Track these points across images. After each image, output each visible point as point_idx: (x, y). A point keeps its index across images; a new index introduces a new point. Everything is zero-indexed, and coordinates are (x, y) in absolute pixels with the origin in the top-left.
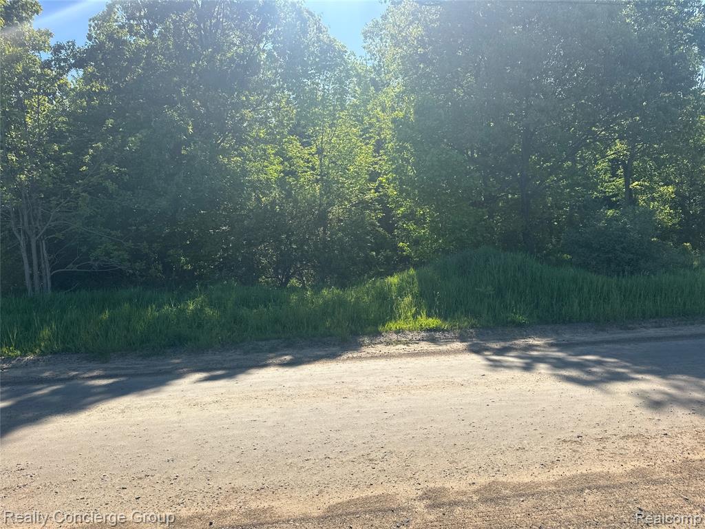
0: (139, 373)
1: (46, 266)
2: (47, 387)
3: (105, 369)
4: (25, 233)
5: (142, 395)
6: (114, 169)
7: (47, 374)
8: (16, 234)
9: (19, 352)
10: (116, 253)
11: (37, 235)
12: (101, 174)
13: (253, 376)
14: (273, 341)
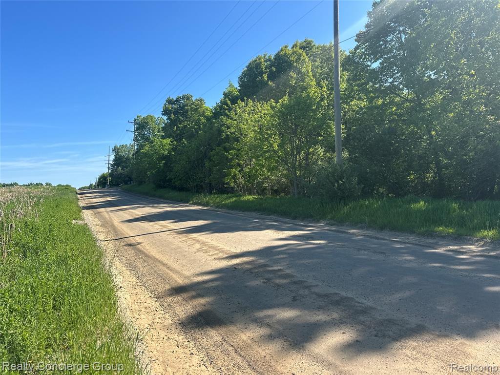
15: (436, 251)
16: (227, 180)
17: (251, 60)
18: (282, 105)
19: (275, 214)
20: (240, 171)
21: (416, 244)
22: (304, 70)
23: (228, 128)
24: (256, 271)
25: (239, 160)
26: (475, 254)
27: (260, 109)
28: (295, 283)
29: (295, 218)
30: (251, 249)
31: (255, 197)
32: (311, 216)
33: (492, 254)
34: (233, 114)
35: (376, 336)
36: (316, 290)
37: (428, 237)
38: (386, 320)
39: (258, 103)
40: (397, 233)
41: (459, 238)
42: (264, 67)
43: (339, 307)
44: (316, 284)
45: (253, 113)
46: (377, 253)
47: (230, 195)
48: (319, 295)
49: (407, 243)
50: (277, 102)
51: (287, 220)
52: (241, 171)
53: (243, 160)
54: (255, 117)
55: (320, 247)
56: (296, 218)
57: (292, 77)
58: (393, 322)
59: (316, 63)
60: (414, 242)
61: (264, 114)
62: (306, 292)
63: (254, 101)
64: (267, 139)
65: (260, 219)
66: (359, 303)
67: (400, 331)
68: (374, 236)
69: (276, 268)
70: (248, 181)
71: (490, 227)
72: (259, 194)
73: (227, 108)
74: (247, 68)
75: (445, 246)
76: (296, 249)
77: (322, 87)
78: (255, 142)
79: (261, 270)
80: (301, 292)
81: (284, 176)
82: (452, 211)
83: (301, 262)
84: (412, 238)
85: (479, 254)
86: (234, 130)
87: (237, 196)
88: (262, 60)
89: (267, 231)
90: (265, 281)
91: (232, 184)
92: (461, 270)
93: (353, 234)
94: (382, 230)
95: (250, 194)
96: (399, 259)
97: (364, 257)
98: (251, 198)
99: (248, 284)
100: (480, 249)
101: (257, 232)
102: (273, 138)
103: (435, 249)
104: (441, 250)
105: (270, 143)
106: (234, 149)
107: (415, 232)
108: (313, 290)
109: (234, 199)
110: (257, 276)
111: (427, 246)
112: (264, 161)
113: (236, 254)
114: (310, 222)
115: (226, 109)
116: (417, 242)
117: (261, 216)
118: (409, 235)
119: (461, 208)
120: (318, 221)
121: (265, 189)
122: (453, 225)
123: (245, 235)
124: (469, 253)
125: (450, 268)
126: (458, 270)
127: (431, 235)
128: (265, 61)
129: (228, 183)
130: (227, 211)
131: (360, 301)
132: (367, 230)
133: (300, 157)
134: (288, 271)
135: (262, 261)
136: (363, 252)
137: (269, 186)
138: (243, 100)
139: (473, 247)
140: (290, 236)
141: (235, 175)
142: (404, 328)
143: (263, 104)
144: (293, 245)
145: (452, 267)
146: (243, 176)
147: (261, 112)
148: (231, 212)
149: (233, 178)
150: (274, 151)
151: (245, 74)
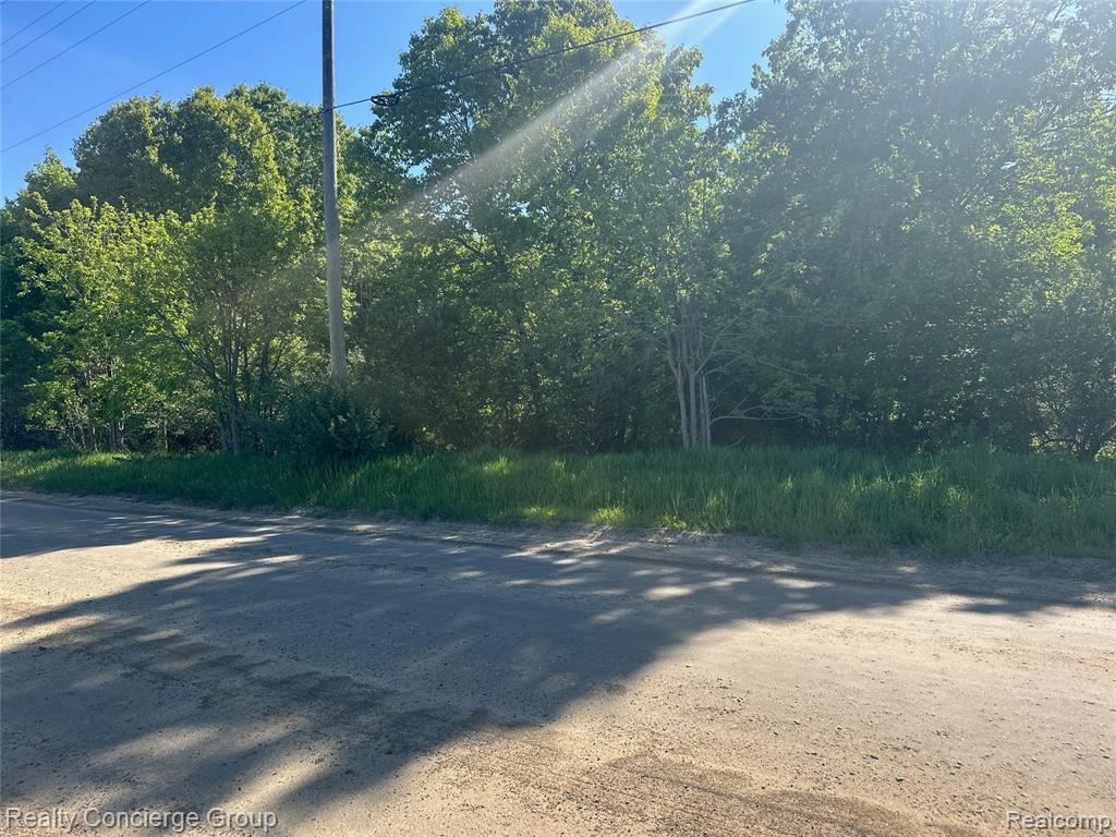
0: (851, 579)
1: (706, 411)
2: (727, 577)
3: (799, 565)
4: (683, 368)
5: (868, 615)
6: (801, 268)
7: (721, 559)
8: (673, 368)
9: (684, 524)
10: (797, 393)
11: (696, 369)
12: (783, 278)
13: (1062, 620)
14: (1091, 561)
15: (523, 554)
16: (33, 411)
17: (114, 105)
18: (200, 228)
19: (176, 500)
20: (75, 387)
21: (487, 545)
22: (256, 153)
23: (41, 269)
24: (107, 647)
25: (73, 358)
26: (587, 554)
27: (136, 229)
28: (213, 664)
29: (228, 506)
30: (94, 594)
31: (120, 456)
32: (272, 500)
33: (613, 551)
34: (54, 235)
35: (390, 753)
36: (263, 673)
37: (510, 527)
38: (414, 713)
39: (132, 215)
40: (454, 524)
41: (563, 527)
42: (150, 129)
43: (315, 703)
44: (265, 659)
45: (116, 238)
46: (411, 570)
47: (44, 451)
48: (269, 684)
49: (473, 544)
50: (185, 219)
51: (209, 511)
52: (81, 385)
53: (87, 360)
54: (121, 250)
55: (284, 569)
56: (232, 504)
57: (225, 166)
58: (427, 716)
59: (287, 144)
60: (485, 541)
61: (149, 245)
62: (239, 681)
63: (119, 207)
64: (155, 309)
65: (132, 512)
66: (360, 686)
67: (440, 730)
68: (410, 533)
69: (163, 634)
70: (100, 414)
71: (612, 503)
72: (133, 449)
73: (37, 216)
74: (102, 121)
75: (538, 545)
76: (221, 582)
77: (302, 201)
78: (123, 312)
79: (121, 643)
80: (227, 683)
81: (203, 402)
82: (554, 475)
83: (232, 611)
84: (483, 533)
85: (592, 553)
86: (58, 278)
87: (64, 456)
88: (146, 110)
89: (149, 542)
90: (129, 671)
91: (52, 423)
92: (561, 587)
93: (366, 533)
94: (426, 520)
95: (106, 449)
96: (453, 578)
97: (382, 582)
98: (107, 458)
99: (75, 686)
100: (595, 544)
101: (120, 546)
102: (175, 306)
103: (521, 551)
104: (529, 552)
105: (163, 317)
106: (56, 327)
107: (487, 520)
108: (255, 675)
109: (56, 463)
110: (106, 660)
111: (507, 547)
112: (148, 363)
113: (48, 610)
114: (268, 514)
115: (34, 221)
116: (490, 541)
117: (136, 504)
118: (478, 526)
119: (568, 470)
120: (288, 511)
121: (151, 435)
122: (554, 501)
123: (82, 559)
124: (577, 553)
125: (542, 586)
126: (555, 587)
127: (515, 523)
128: (153, 114)
129: (35, 421)
130: (33, 496)
131: (363, 682)
132: (396, 522)
133: (246, 359)
134: (197, 639)
135: (124, 622)
136: (380, 572)
137: (162, 427)
138: (86, 203)
139: (584, 543)
140: (211, 552)
141: (62, 399)
142: (447, 724)
143: (145, 218)
144: (215, 573)
145: (547, 583)
146: (85, 401)
147: (139, 239)
148: (44, 497)
149: (55, 406)
150: (177, 340)
151: (96, 137)
